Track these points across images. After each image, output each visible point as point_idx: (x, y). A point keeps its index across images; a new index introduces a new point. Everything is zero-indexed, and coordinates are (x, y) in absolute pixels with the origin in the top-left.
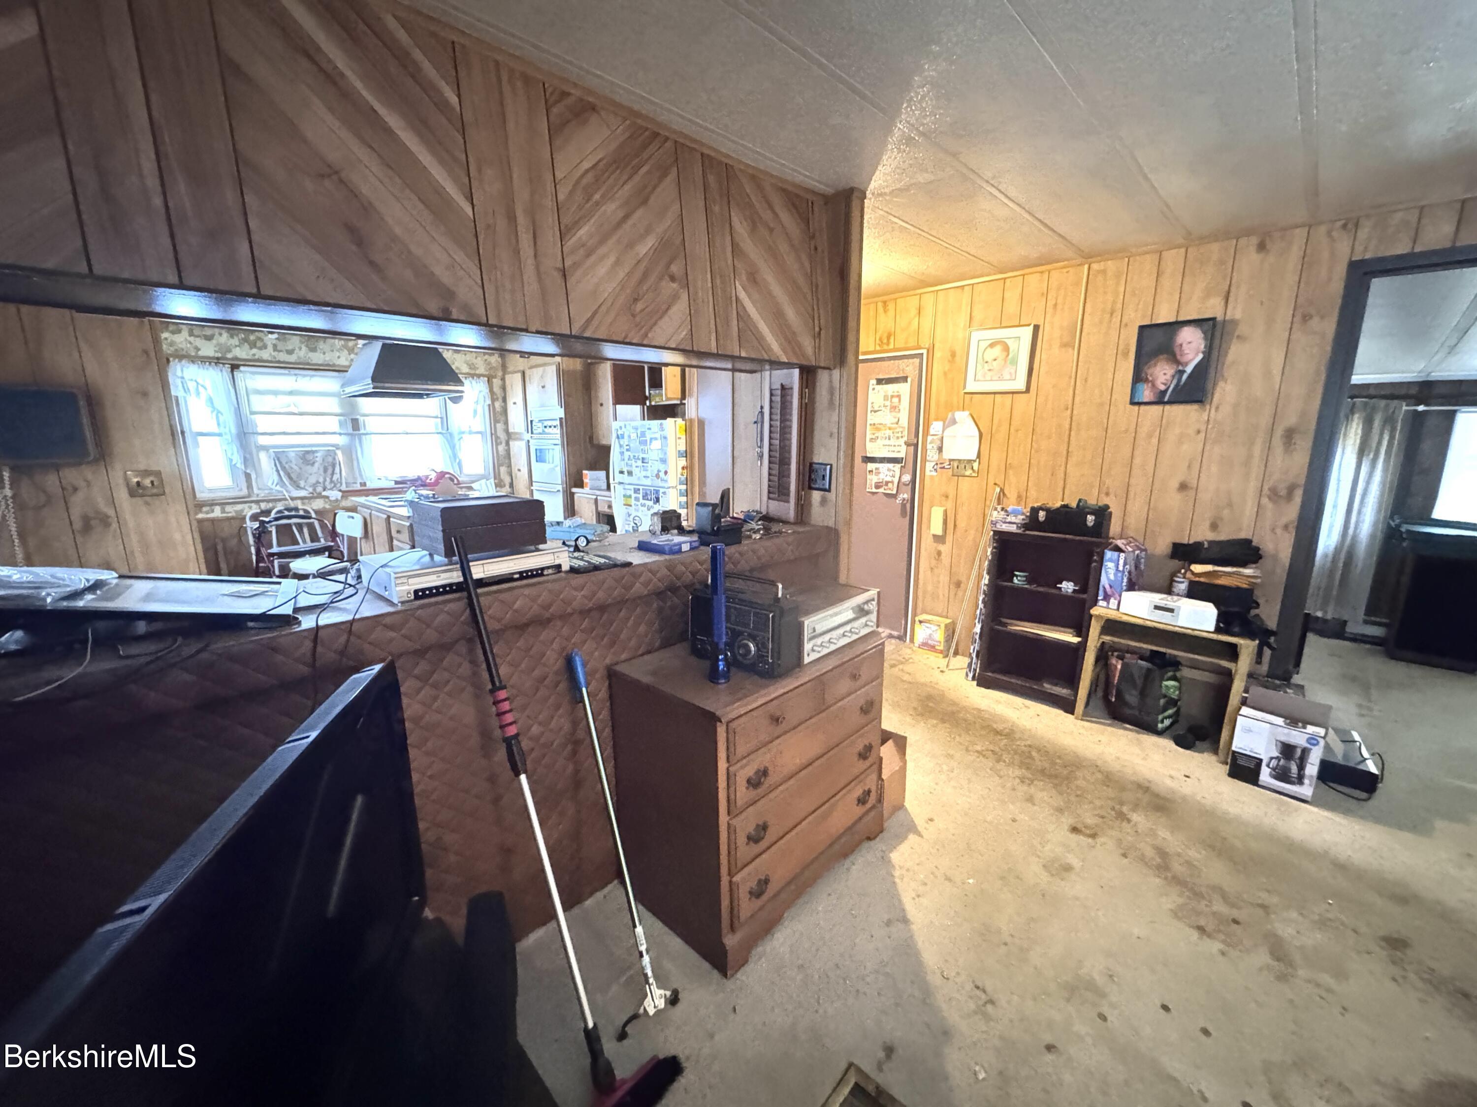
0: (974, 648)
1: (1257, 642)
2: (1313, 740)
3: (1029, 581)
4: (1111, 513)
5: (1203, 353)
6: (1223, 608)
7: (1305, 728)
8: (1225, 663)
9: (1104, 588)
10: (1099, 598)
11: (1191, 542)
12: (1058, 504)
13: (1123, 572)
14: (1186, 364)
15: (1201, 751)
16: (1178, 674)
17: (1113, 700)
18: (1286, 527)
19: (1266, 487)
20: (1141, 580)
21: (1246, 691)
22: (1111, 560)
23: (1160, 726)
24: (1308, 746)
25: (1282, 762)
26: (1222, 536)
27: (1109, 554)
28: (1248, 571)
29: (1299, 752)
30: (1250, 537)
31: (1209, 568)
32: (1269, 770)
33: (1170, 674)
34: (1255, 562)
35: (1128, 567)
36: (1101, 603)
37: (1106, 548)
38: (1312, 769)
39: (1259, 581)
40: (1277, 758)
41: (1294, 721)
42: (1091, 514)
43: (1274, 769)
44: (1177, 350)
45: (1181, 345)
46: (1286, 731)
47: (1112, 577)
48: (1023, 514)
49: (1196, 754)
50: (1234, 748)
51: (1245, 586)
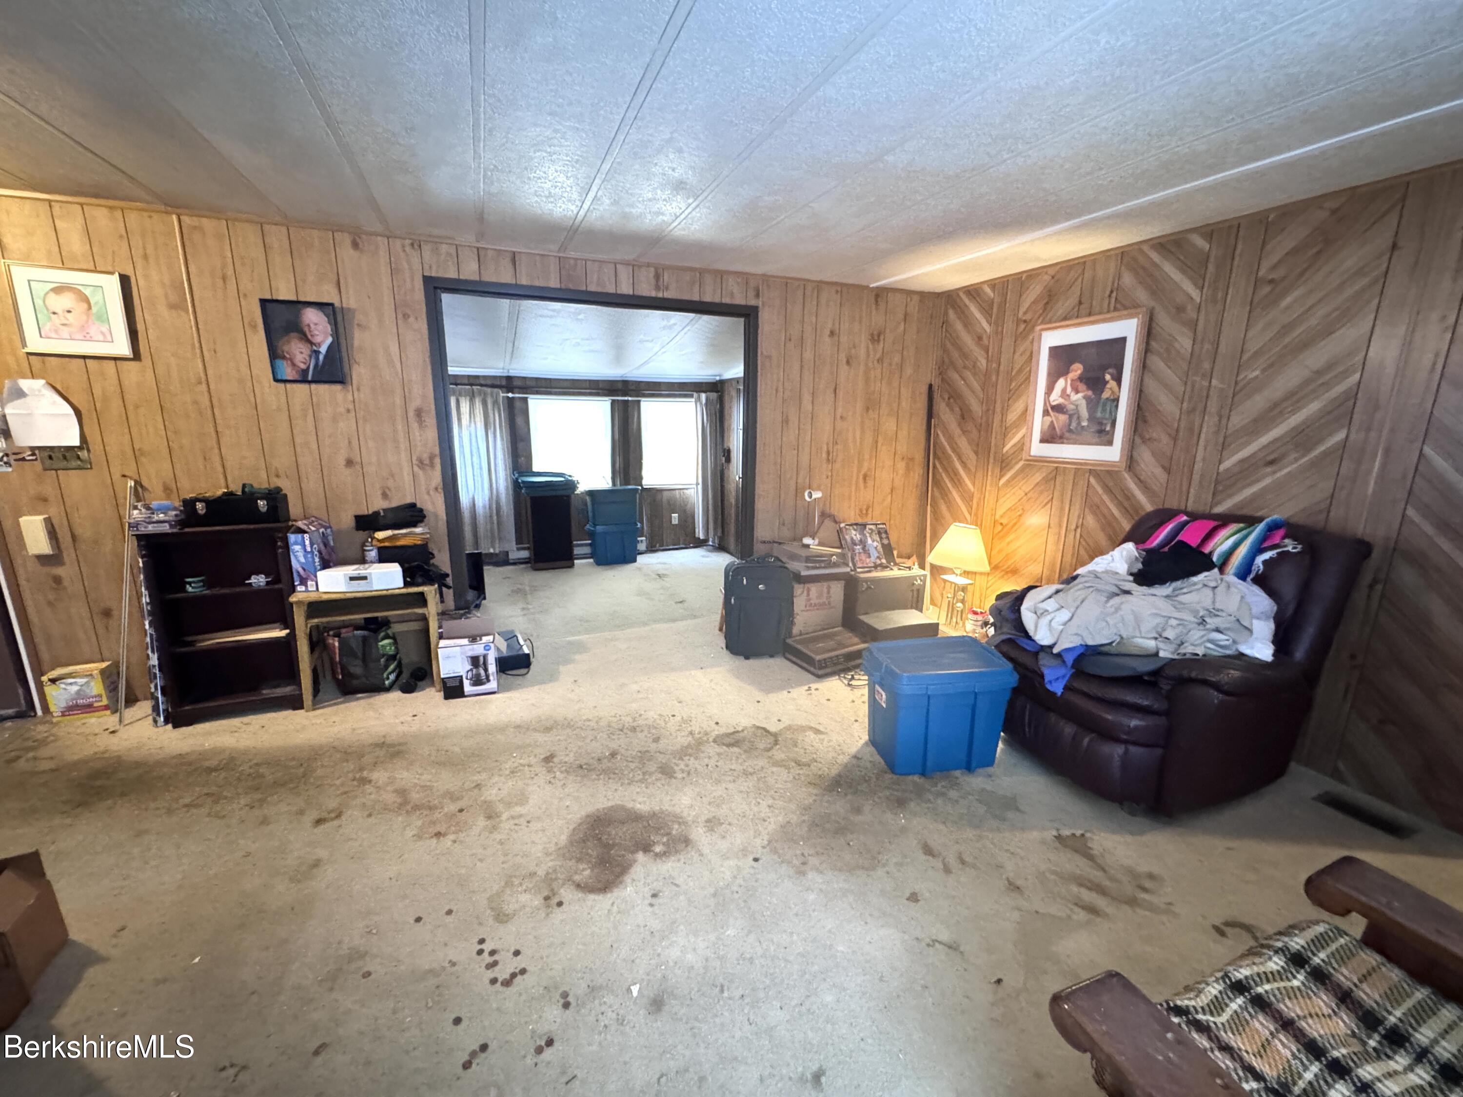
0: (156, 686)
1: (436, 586)
2: (487, 647)
3: (208, 585)
4: (286, 495)
5: (332, 335)
6: (406, 565)
7: (481, 640)
8: (420, 611)
9: (298, 572)
10: (296, 583)
11: (370, 512)
12: (219, 493)
13: (312, 552)
14: (319, 345)
15: (423, 689)
16: (390, 632)
17: (340, 677)
18: (436, 489)
19: (414, 458)
20: (334, 556)
21: (440, 627)
22: (296, 543)
23: (387, 682)
24: (486, 652)
25: (474, 671)
26: (394, 504)
27: (292, 538)
28: (418, 530)
29: (481, 659)
30: (414, 501)
31: (389, 533)
32: (468, 681)
33: (382, 634)
34: (422, 521)
35: (315, 546)
36: (299, 588)
37: (287, 532)
38: (492, 668)
39: (428, 536)
40: (471, 670)
41: (474, 639)
42: (261, 499)
43: (471, 679)
44: (306, 329)
45: (309, 326)
46: (470, 647)
47: (302, 560)
48: (175, 509)
49: (421, 693)
50: (442, 676)
51: (419, 542)
